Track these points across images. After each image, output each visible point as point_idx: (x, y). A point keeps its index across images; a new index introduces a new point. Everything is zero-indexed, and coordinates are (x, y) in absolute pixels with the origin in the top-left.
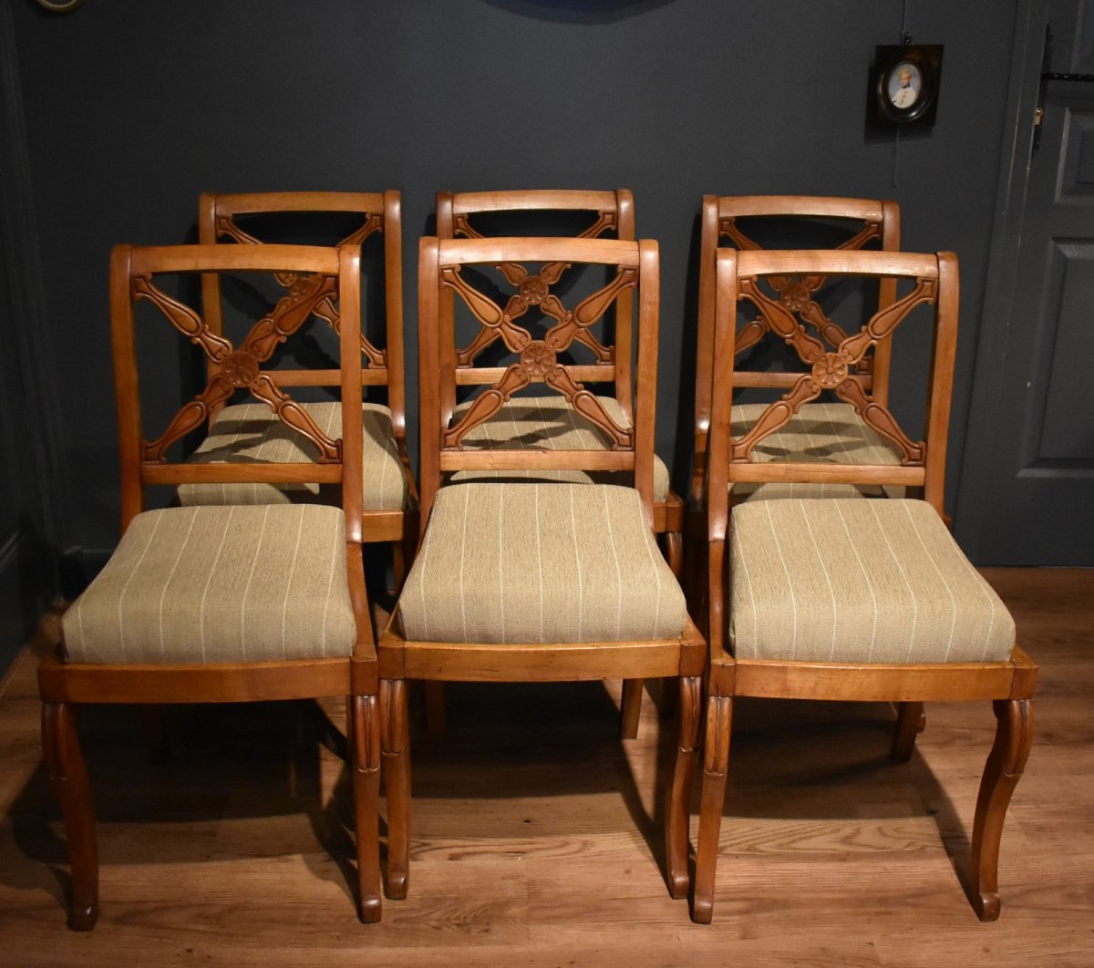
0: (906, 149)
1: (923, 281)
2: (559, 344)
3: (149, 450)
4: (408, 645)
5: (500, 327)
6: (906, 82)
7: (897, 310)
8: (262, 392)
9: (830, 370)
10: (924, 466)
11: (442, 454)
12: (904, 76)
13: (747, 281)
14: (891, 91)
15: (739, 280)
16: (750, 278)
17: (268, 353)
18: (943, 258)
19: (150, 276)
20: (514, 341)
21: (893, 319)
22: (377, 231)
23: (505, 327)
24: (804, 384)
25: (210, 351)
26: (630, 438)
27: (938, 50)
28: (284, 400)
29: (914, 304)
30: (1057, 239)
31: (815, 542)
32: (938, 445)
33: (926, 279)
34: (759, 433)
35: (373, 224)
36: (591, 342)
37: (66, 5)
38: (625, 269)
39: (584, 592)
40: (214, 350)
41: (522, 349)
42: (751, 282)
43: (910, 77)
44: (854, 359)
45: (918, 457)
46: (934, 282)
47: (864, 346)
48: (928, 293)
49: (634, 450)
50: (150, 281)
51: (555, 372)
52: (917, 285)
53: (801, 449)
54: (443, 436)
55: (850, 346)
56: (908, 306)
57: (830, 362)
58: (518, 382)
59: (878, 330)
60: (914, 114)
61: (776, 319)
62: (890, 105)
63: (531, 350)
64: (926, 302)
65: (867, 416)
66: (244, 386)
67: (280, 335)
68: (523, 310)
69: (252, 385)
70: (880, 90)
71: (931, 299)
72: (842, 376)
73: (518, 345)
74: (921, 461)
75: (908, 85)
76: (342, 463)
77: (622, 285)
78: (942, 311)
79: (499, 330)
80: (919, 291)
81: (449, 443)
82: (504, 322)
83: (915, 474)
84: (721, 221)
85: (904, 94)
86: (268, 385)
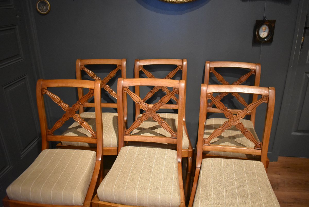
0: (264, 49)
1: (264, 96)
2: (156, 108)
3: (49, 132)
4: (100, 202)
5: (140, 103)
6: (264, 30)
7: (255, 104)
8: (76, 119)
9: (234, 120)
10: (261, 150)
11: (124, 136)
12: (264, 29)
13: (210, 94)
14: (260, 33)
15: (207, 94)
16: (211, 93)
17: (77, 109)
18: (271, 89)
19: (46, 88)
20: (144, 107)
21: (254, 107)
22: (120, 69)
23: (141, 103)
24: (226, 124)
25: (63, 108)
26: (176, 135)
27: (274, 22)
28: (82, 121)
29: (261, 103)
30: (307, 73)
31: (224, 178)
32: (266, 144)
33: (265, 96)
34: (212, 137)
35: (119, 68)
36: (175, 99)
37: (45, 12)
38: (175, 89)
39: (149, 194)
40: (64, 108)
41: (146, 109)
42: (211, 94)
43: (265, 29)
44: (242, 118)
45: (260, 147)
46: (267, 97)
47: (245, 114)
48: (265, 100)
49: (177, 138)
50: (47, 89)
51: (155, 116)
52: (262, 97)
53: (227, 136)
54: (125, 132)
55: (240, 114)
56: (259, 103)
57: (234, 118)
58: (145, 118)
59: (249, 110)
60: (266, 39)
61: (218, 105)
62: (259, 37)
63: (149, 110)
64: (265, 102)
65: (245, 135)
66: (72, 117)
67: (80, 104)
68: (158, 90)
69: (74, 117)
70: (257, 33)
71: (266, 101)
72: (238, 122)
73: (145, 108)
74: (261, 148)
75: (265, 31)
76: (97, 138)
77: (174, 93)
78: (269, 106)
79: (140, 104)
80: (263, 99)
81: (126, 133)
82: (141, 102)
83: (258, 152)
84: (210, 68)
85: (264, 33)
86: (78, 117)
